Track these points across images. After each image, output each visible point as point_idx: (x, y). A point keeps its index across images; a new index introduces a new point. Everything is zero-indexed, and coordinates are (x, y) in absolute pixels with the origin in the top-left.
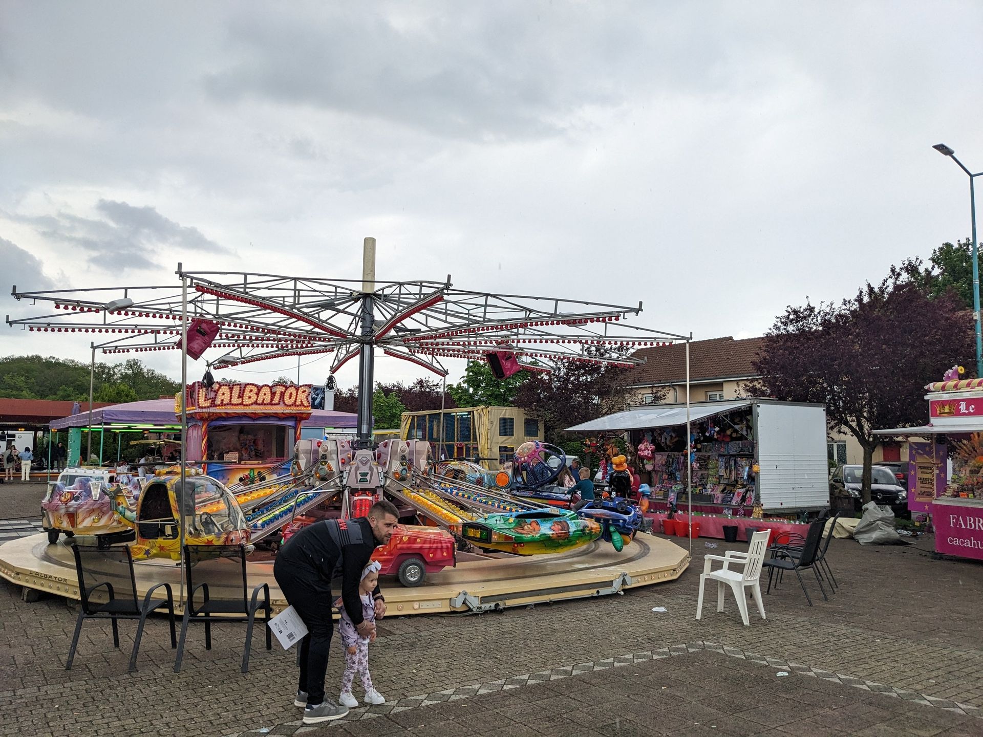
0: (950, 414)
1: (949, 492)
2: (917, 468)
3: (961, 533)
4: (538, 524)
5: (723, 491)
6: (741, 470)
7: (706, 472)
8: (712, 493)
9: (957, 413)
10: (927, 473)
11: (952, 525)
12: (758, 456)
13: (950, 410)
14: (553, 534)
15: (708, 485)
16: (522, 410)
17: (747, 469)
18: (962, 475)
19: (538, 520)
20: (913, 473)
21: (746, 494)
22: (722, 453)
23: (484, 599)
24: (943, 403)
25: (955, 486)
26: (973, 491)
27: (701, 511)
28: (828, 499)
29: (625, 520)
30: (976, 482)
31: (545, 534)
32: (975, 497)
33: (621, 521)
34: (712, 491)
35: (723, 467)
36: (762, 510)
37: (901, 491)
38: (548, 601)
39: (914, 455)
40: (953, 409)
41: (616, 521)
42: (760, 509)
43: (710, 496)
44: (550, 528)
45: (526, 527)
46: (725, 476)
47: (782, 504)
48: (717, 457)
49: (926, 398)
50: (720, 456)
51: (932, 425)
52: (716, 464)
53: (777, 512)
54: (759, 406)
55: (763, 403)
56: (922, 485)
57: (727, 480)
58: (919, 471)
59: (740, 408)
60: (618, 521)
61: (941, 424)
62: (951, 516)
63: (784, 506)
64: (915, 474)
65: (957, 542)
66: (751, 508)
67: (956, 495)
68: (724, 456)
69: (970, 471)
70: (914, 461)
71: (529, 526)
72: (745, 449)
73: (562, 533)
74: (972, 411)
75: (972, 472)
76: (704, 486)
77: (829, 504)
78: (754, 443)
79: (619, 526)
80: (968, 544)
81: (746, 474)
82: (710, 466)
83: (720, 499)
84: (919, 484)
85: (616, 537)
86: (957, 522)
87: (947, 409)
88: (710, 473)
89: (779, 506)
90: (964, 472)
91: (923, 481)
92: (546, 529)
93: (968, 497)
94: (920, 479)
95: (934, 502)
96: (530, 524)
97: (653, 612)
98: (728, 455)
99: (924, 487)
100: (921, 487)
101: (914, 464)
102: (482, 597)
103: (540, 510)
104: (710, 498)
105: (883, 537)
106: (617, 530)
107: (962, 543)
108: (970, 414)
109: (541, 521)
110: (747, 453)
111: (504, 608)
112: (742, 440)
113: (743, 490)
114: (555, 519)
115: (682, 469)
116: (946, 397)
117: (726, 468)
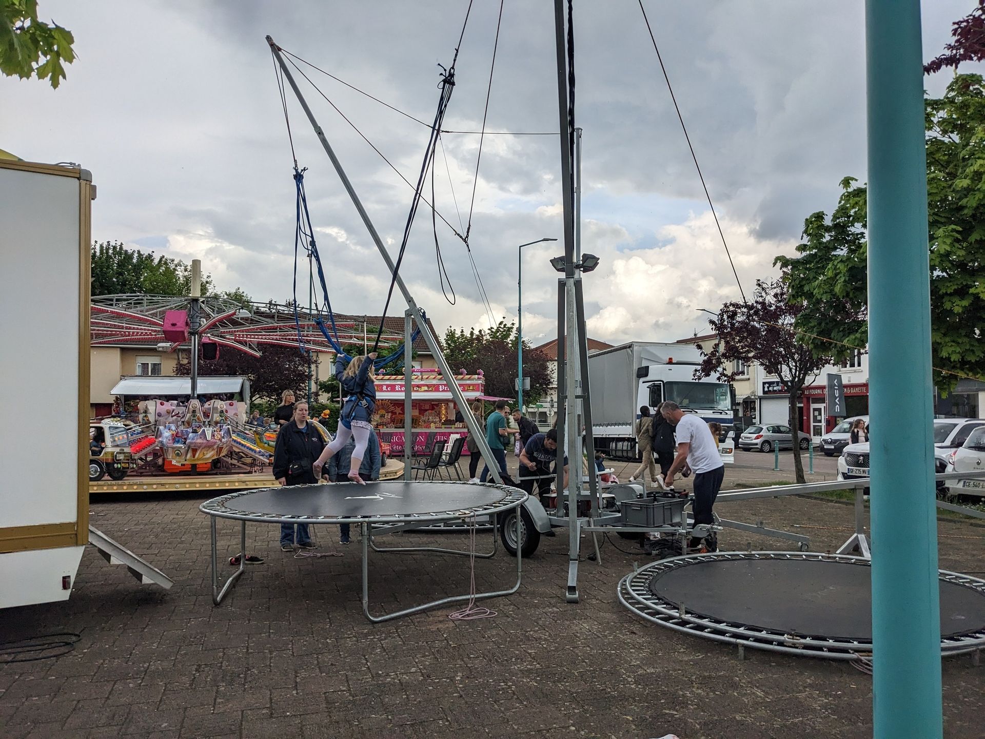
74: (389, 390)
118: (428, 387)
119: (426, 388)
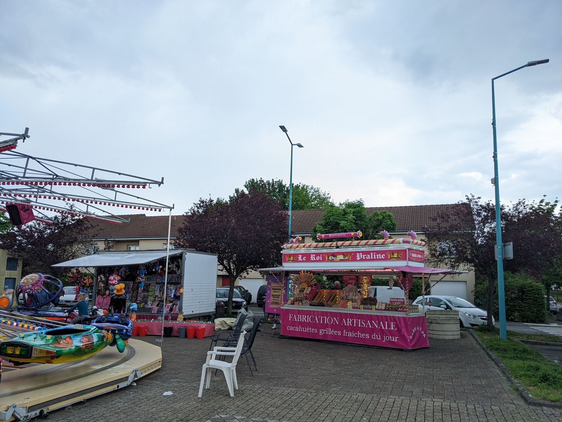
0: (293, 261)
1: (289, 302)
2: (271, 289)
3: (294, 324)
4: (70, 338)
5: (158, 305)
6: (170, 292)
7: (147, 294)
8: (151, 307)
9: (297, 261)
10: (277, 292)
11: (290, 320)
12: (183, 284)
13: (293, 259)
14: (83, 345)
15: (149, 302)
16: (6, 251)
17: (174, 291)
18: (295, 293)
19: (71, 335)
20: (269, 292)
21: (173, 306)
22: (158, 282)
23: (31, 409)
24: (290, 255)
25: (292, 299)
26: (301, 301)
27: (144, 318)
28: (215, 308)
29: (127, 330)
30: (303, 296)
31: (77, 346)
32: (302, 304)
33: (125, 331)
34: (151, 306)
35: (158, 290)
36: (183, 316)
37: (243, 302)
38: (82, 400)
39: (270, 283)
40: (295, 258)
41: (120, 330)
42: (182, 315)
43: (150, 308)
44: (80, 341)
45: (61, 342)
46: (159, 296)
47: (193, 312)
48: (155, 285)
49: (281, 252)
50: (157, 283)
51: (283, 267)
52: (155, 288)
53: (190, 316)
54: (186, 254)
55: (188, 252)
56: (274, 298)
57: (160, 299)
58: (272, 291)
59: (176, 254)
60: (123, 330)
61: (287, 266)
62: (290, 315)
63: (194, 313)
64: (270, 292)
65: (292, 329)
66: (176, 315)
67: (293, 304)
68: (159, 283)
69: (300, 290)
70: (270, 286)
71: (64, 341)
72: (173, 279)
73: (88, 344)
74: (304, 260)
75: (300, 291)
76: (146, 302)
77: (215, 310)
78: (181, 276)
79: (123, 334)
80: (297, 329)
81: (173, 294)
82: (150, 290)
83: (156, 310)
84: (272, 298)
85: (120, 342)
86: (293, 318)
87: (292, 258)
88: (150, 294)
89: (191, 313)
90: (296, 291)
91: (274, 296)
92: (77, 342)
93: (299, 304)
94: (273, 295)
95: (282, 308)
96: (65, 339)
97: (164, 396)
98: (161, 283)
99: (274, 300)
100: (273, 300)
101: (270, 287)
102: (29, 407)
103: (62, 327)
104: (150, 310)
105: (249, 327)
106: (121, 337)
107: (294, 329)
108: (303, 261)
109: (74, 336)
110: (174, 281)
111: (48, 413)
112: (171, 274)
113: (170, 304)
114: (84, 333)
115: (131, 292)
116: (292, 252)
117: (160, 291)
118: (344, 256)
119: (341, 257)
